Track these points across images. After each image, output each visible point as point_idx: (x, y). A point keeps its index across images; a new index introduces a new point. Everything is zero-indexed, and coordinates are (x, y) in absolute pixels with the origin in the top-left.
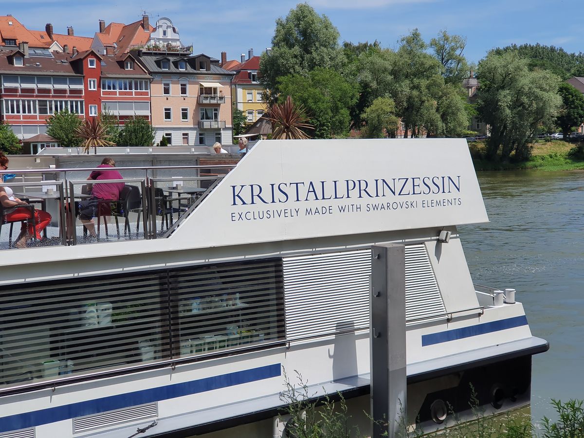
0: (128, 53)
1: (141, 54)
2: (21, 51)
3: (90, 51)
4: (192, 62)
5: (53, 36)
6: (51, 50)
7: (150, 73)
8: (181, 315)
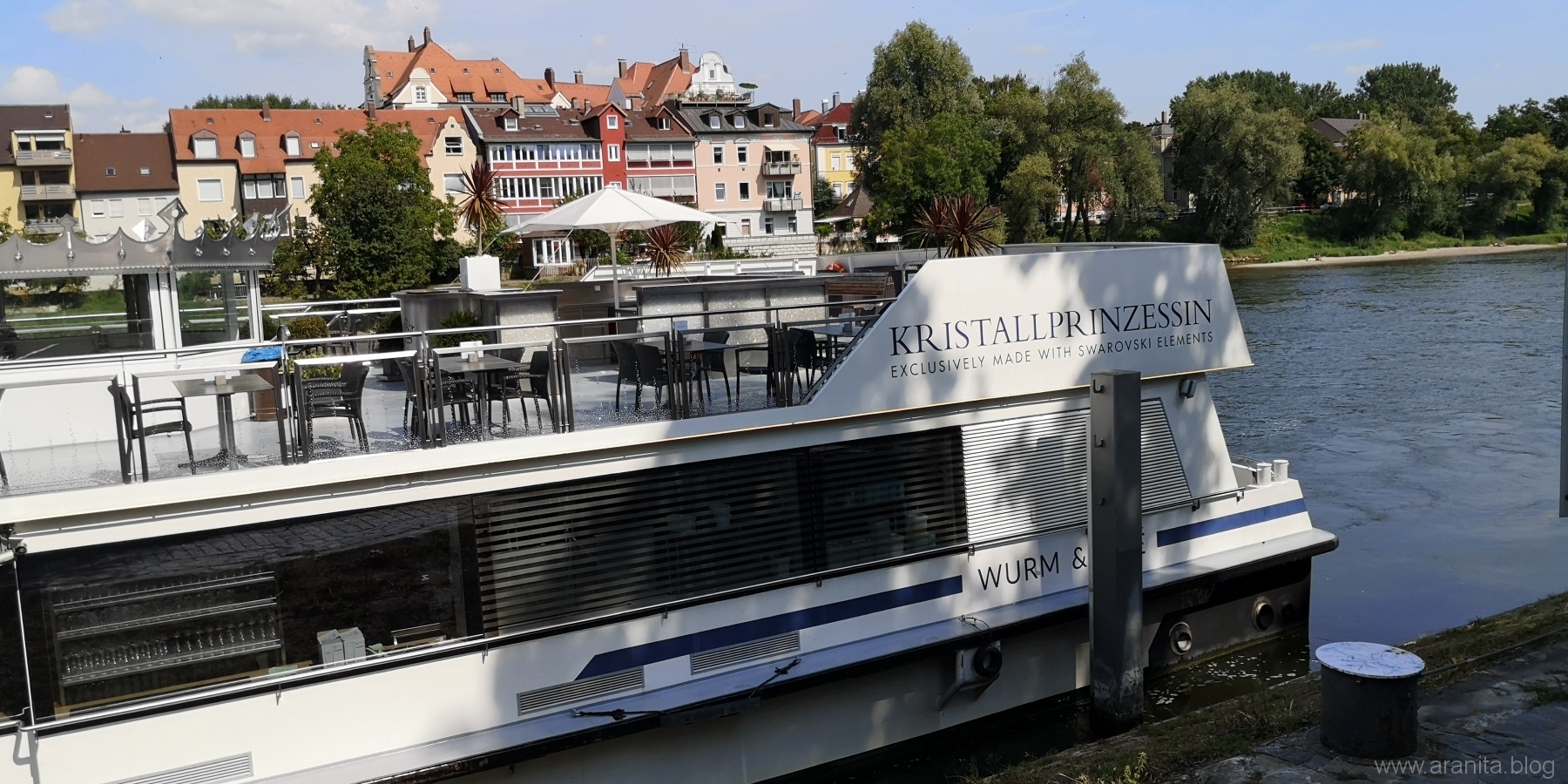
0: (661, 105)
1: (681, 106)
2: (515, 108)
3: (610, 105)
4: (753, 115)
5: (555, 86)
6: (553, 106)
7: (694, 133)
8: (826, 510)
